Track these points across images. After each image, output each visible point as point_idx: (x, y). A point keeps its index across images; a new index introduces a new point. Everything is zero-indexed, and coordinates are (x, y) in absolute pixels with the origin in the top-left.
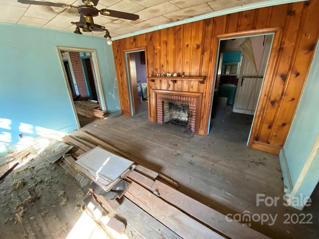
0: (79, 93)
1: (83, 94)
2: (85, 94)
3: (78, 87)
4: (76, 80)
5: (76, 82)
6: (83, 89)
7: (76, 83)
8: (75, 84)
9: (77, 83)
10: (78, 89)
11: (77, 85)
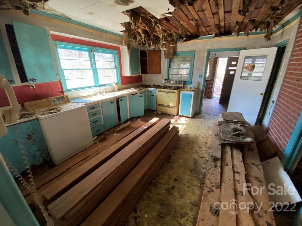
0: (269, 124)
1: (275, 132)
2: (280, 139)
3: (274, 111)
4: (280, 93)
5: (279, 97)
6: (281, 123)
7: (275, 100)
8: (273, 102)
9: (278, 100)
10: (273, 115)
11: (277, 104)
